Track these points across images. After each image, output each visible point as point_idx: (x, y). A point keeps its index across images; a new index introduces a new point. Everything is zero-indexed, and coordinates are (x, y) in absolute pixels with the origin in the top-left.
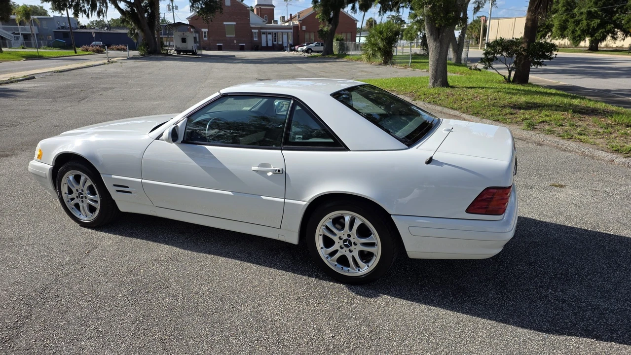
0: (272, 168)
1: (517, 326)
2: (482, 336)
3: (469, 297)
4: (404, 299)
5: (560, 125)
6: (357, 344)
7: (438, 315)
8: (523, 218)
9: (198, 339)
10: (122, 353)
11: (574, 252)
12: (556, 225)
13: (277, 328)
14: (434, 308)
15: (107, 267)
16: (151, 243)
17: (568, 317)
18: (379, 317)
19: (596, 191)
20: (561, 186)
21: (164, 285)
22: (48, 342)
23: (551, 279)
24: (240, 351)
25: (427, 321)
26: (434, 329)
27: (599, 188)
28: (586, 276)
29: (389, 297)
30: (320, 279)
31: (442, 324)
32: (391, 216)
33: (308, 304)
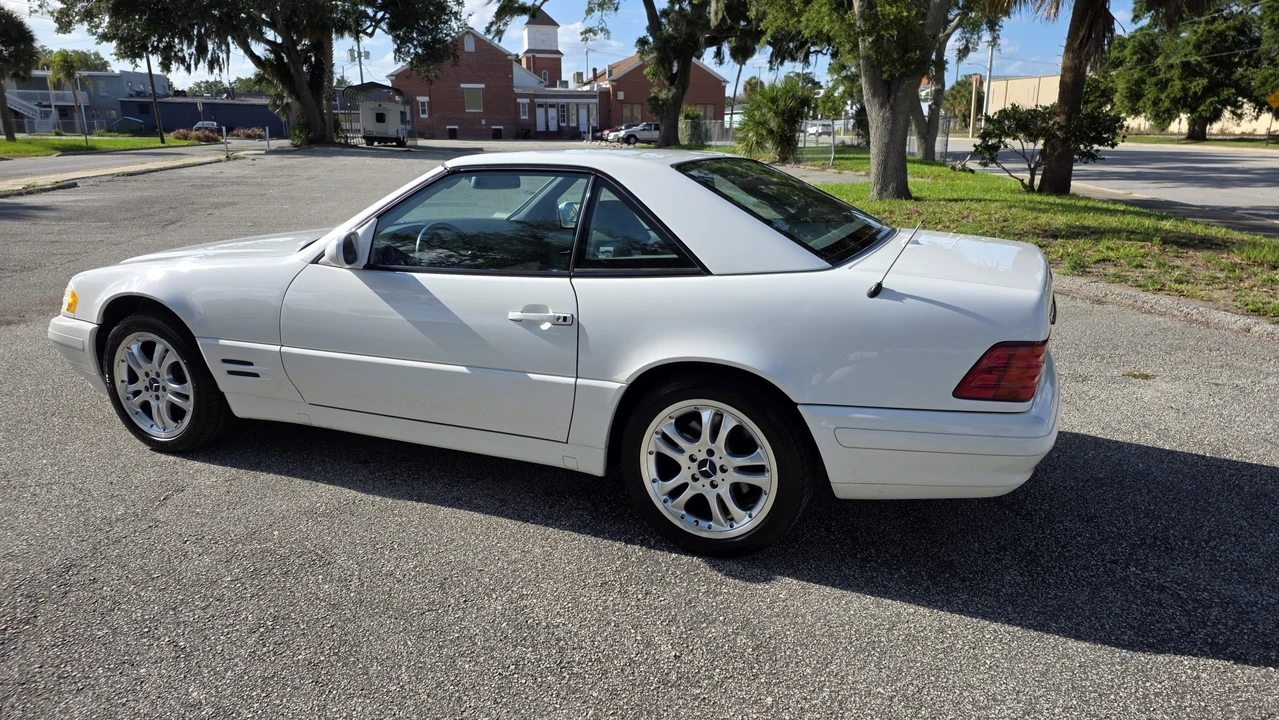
0: (551, 314)
1: (1065, 637)
2: (992, 656)
3: (963, 580)
4: (827, 585)
5: (1137, 266)
6: (727, 670)
7: (899, 615)
8: (1071, 433)
9: (390, 663)
10: (225, 690)
11: (1179, 496)
12: (1139, 447)
13: (558, 640)
14: (889, 601)
15: (204, 525)
16: (298, 481)
17: (1172, 620)
18: (774, 619)
19: (1216, 385)
20: (1146, 377)
21: (322, 559)
22: (68, 668)
23: (1133, 546)
24: (478, 684)
25: (876, 626)
26: (891, 641)
27: (1223, 379)
28: (1207, 542)
29: (795, 582)
30: (650, 547)
31: (906, 632)
32: (798, 407)
33: (624, 594)
